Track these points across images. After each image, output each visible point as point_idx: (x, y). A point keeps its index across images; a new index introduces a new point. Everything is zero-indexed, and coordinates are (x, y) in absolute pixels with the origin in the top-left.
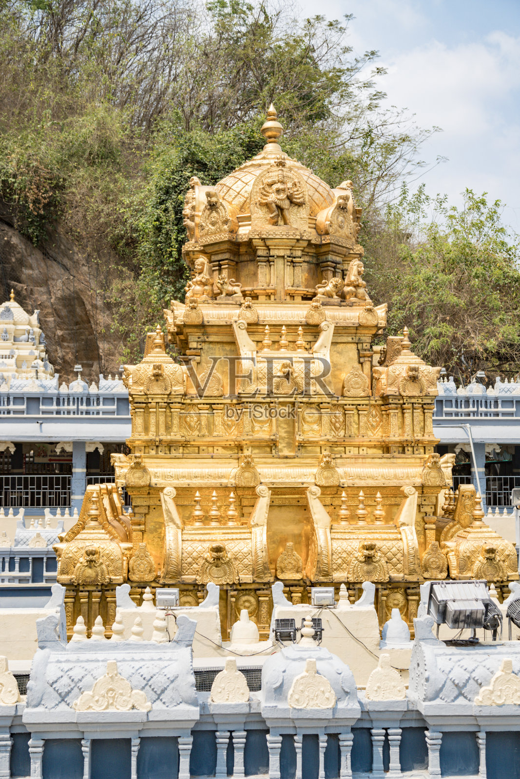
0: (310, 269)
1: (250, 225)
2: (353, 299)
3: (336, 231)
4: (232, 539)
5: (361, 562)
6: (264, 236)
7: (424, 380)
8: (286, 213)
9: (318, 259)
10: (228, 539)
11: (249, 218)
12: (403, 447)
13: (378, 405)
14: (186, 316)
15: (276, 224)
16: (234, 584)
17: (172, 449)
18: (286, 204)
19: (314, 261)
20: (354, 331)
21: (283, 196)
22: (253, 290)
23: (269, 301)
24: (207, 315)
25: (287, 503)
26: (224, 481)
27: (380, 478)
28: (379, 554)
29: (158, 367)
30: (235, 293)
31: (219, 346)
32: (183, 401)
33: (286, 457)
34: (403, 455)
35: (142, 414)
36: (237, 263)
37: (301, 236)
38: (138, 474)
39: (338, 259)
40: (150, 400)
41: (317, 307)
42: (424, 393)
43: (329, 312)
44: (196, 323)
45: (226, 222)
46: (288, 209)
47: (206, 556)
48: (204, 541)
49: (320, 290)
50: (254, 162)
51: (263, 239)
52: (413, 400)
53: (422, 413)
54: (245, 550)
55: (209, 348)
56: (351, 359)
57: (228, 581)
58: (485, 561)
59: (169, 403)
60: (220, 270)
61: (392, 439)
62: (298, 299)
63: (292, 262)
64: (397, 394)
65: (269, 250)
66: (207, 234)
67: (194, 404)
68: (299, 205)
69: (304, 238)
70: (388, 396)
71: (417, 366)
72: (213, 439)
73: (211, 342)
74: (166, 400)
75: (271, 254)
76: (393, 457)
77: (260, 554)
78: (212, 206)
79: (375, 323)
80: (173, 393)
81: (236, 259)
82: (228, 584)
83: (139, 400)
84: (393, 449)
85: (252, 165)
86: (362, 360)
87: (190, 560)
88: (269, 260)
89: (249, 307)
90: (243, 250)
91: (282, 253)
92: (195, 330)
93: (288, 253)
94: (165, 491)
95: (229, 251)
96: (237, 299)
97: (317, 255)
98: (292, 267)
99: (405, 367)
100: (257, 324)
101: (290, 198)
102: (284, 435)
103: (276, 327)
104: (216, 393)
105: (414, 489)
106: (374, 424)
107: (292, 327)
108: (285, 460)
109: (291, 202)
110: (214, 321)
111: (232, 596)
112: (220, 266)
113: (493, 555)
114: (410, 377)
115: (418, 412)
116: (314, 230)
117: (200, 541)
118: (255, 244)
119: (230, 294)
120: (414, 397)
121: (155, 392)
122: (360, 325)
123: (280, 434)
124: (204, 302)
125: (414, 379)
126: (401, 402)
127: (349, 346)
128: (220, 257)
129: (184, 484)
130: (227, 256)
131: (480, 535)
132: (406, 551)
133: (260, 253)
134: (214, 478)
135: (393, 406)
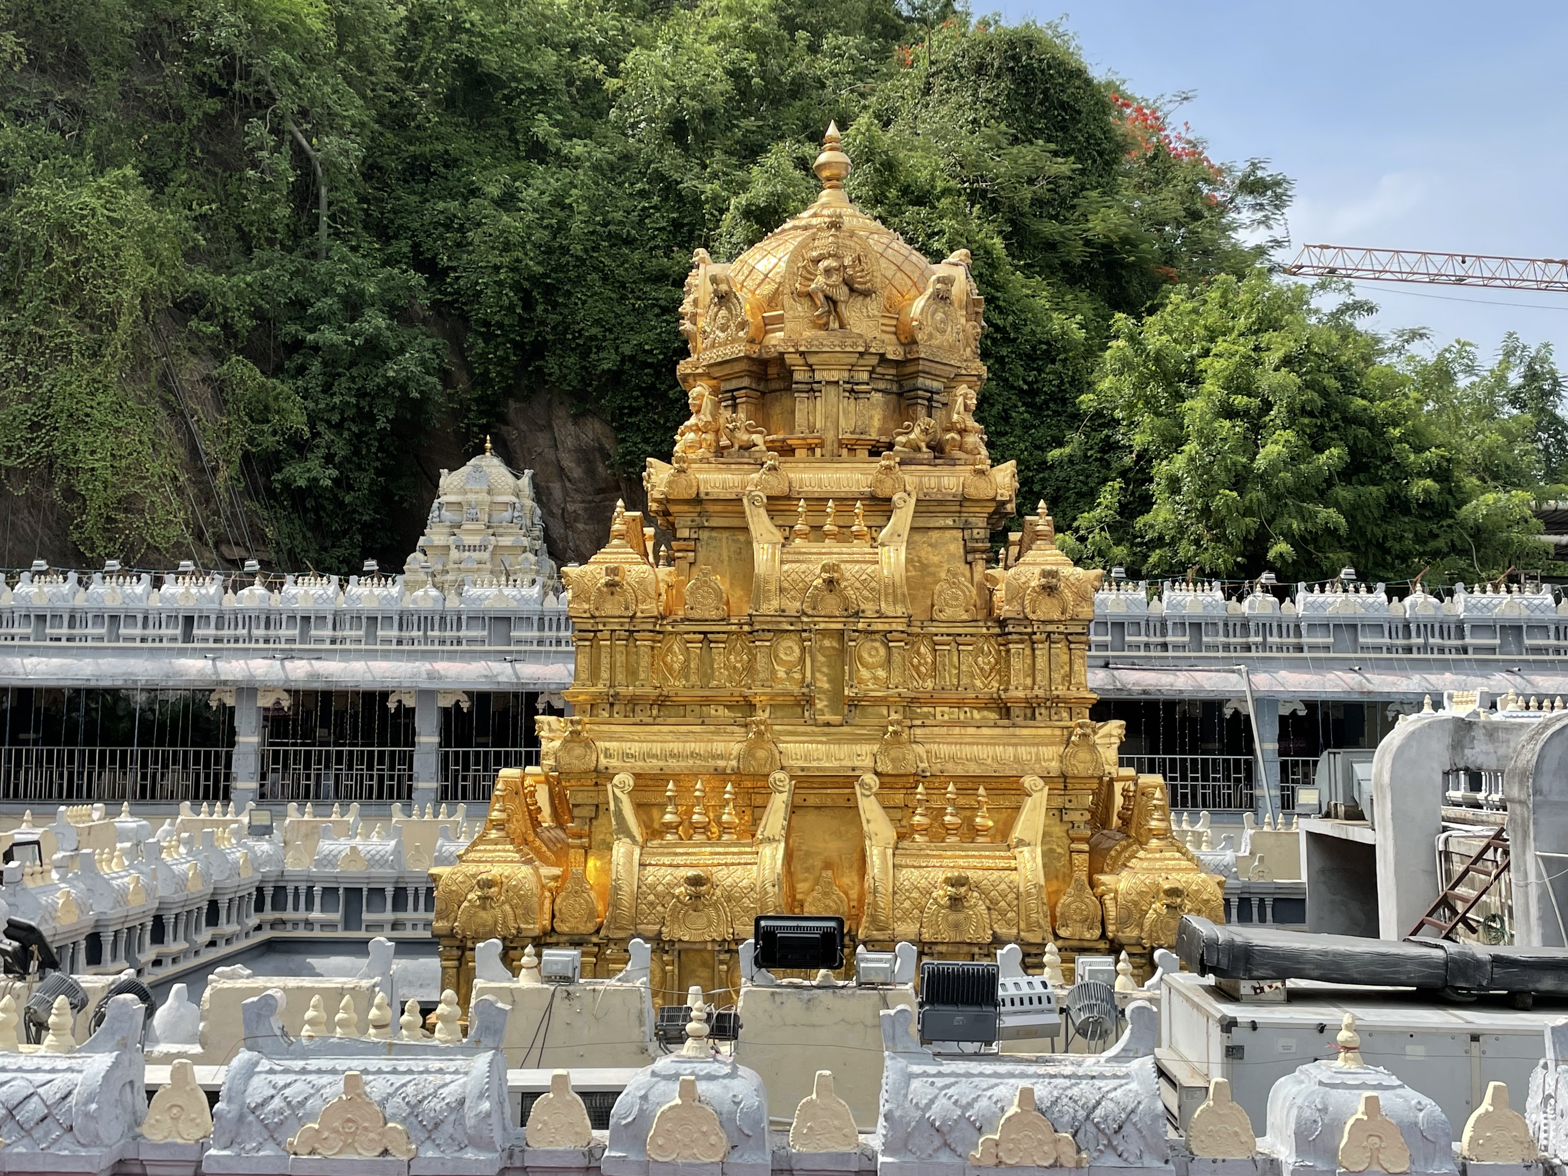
0: (886, 403)
1: (781, 330)
2: (957, 454)
3: (931, 336)
4: (726, 864)
5: (942, 907)
6: (802, 349)
7: (1068, 595)
8: (842, 308)
9: (901, 386)
10: (719, 865)
11: (780, 319)
12: (1031, 708)
13: (991, 635)
14: (670, 484)
15: (825, 327)
16: (725, 940)
17: (638, 708)
18: (842, 293)
19: (895, 388)
20: (958, 508)
21: (835, 278)
22: (784, 441)
23: (811, 458)
24: (706, 482)
25: (829, 802)
26: (721, 763)
27: (989, 761)
28: (975, 894)
29: (613, 571)
30: (755, 445)
31: (726, 534)
32: (658, 628)
33: (828, 724)
34: (1031, 723)
35: (588, 649)
36: (763, 393)
37: (867, 347)
38: (578, 751)
39: (936, 385)
40: (601, 627)
41: (888, 468)
42: (1068, 616)
43: (911, 477)
44: (686, 497)
45: (743, 325)
46: (846, 302)
47: (677, 891)
48: (678, 866)
49: (902, 439)
50: (796, 223)
51: (802, 354)
52: (1050, 628)
53: (1066, 650)
54: (745, 883)
55: (710, 538)
56: (952, 556)
57: (714, 935)
58: (1165, 910)
59: (631, 632)
60: (734, 407)
61: (1013, 693)
62: (863, 454)
63: (852, 391)
64: (1021, 616)
65: (813, 371)
66: (713, 346)
67: (677, 633)
68: (866, 294)
69: (872, 350)
70: (1005, 620)
71: (1054, 568)
72: (708, 693)
73: (713, 528)
74: (626, 627)
75: (817, 379)
76: (1014, 726)
77: (770, 889)
78: (723, 299)
79: (991, 494)
80: (639, 614)
81: (761, 388)
82: (714, 940)
83: (584, 627)
84: (1015, 711)
85: (795, 228)
86: (970, 558)
87: (651, 897)
88: (812, 389)
89: (773, 468)
90: (773, 371)
91: (834, 376)
92: (686, 508)
93: (846, 375)
94: (616, 780)
95: (750, 374)
96: (758, 455)
97: (899, 379)
98: (852, 400)
99: (1037, 570)
100: (788, 498)
101: (848, 283)
102: (826, 686)
103: (818, 501)
104: (714, 614)
105: (1041, 783)
106: (987, 668)
107: (845, 501)
108: (826, 729)
109: (852, 290)
110: (717, 492)
111: (722, 962)
112: (734, 398)
113: (1179, 900)
114: (1044, 587)
115: (1060, 648)
116: (893, 337)
117: (670, 866)
118: (788, 361)
119: (747, 447)
120: (1051, 622)
121: (609, 613)
122: (966, 499)
123: (819, 684)
124: (701, 461)
125: (1050, 590)
126: (1029, 630)
127: (948, 534)
128: (734, 384)
129: (652, 768)
130: (746, 382)
131: (1158, 865)
132: (1021, 889)
133: (797, 376)
134: (705, 759)
135: (1015, 637)
